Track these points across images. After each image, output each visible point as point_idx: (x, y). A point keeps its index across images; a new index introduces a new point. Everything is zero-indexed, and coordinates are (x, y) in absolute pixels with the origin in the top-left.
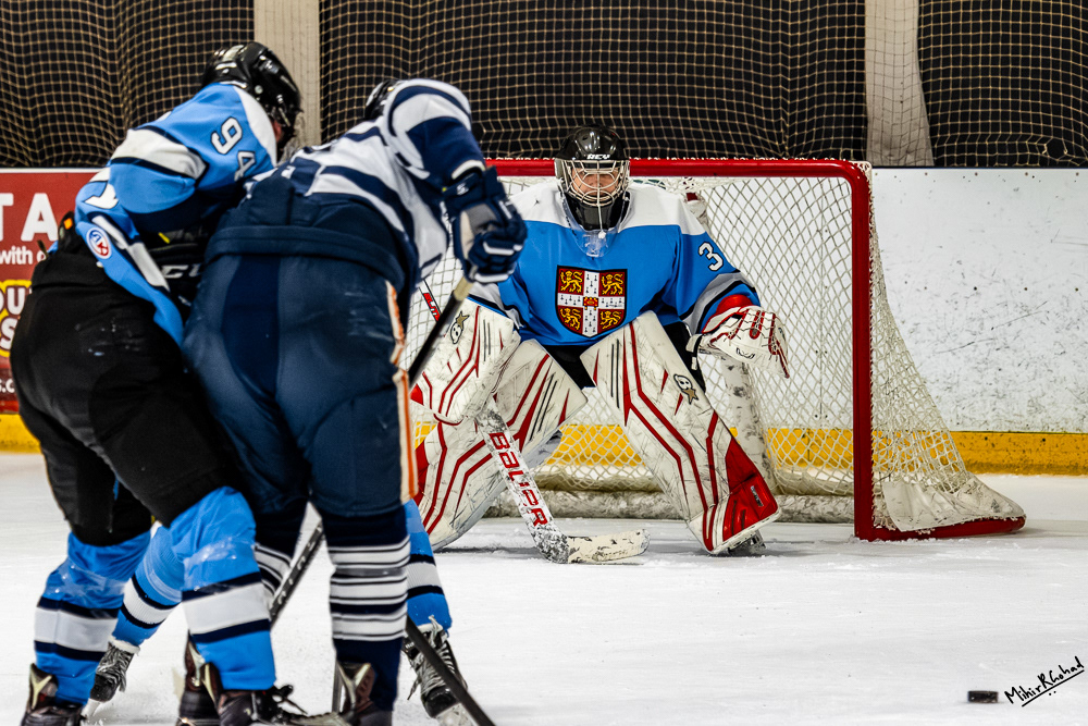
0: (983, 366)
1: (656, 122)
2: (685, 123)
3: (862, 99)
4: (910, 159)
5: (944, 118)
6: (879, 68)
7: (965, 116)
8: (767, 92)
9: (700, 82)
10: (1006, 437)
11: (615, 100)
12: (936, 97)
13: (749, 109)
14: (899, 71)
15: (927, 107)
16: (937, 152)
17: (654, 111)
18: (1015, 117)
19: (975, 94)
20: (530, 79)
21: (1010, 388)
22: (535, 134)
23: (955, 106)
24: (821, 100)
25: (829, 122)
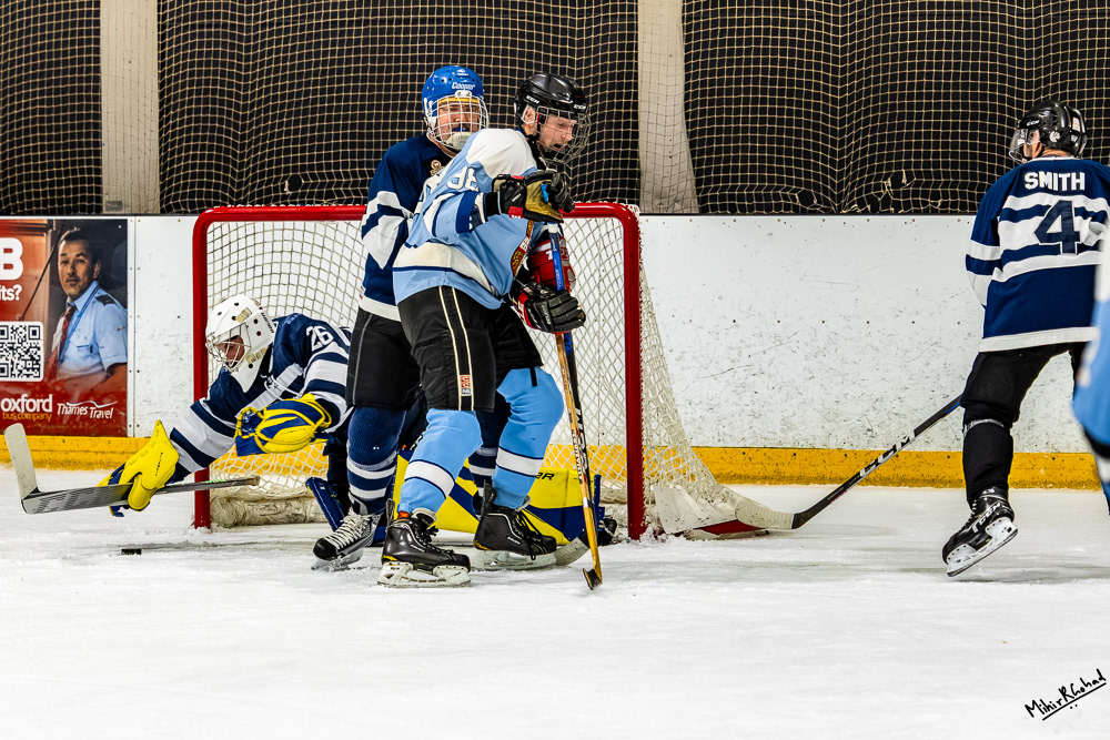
0: (741, 389)
3: (635, 154)
4: (678, 206)
5: (708, 171)
6: (652, 128)
7: (726, 170)
10: (762, 451)
12: (701, 152)
14: (669, 129)
15: (694, 162)
16: (702, 201)
18: (771, 170)
19: (736, 149)
20: (345, 136)
21: (765, 409)
22: (346, 184)
23: (718, 160)
24: (600, 156)
25: (607, 174)
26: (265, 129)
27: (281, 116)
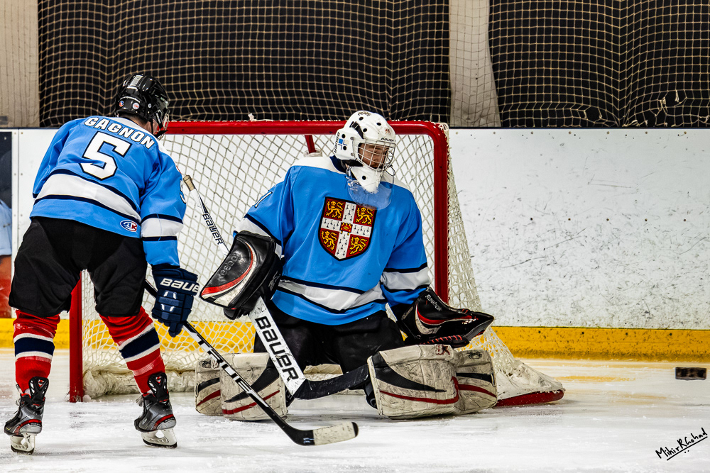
0: (537, 277)
1: (292, 93)
2: (313, 94)
3: (446, 77)
4: (483, 121)
6: (460, 54)
7: (524, 90)
8: (375, 71)
9: (325, 63)
10: (555, 330)
11: (261, 77)
12: (503, 75)
13: (362, 84)
14: (475, 56)
15: (496, 82)
16: (503, 117)
17: (290, 85)
18: (563, 90)
19: (532, 73)
20: (197, 61)
21: (558, 294)
22: (200, 102)
23: (517, 82)
24: (416, 77)
25: (422, 94)
26: (129, 54)
27: (142, 44)
